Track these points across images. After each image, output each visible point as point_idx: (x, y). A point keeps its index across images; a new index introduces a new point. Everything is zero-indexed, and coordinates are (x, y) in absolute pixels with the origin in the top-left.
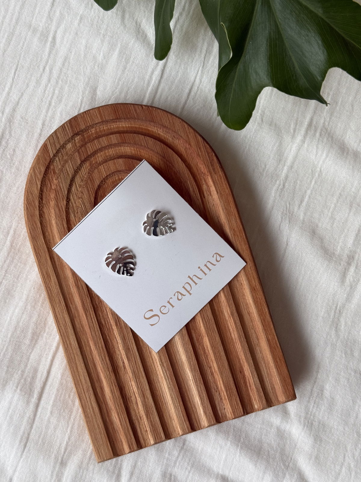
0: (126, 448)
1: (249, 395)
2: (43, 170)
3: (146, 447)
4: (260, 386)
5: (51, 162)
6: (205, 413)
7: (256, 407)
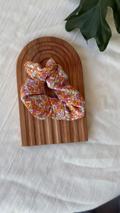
0: (32, 144)
1: (73, 137)
2: (25, 52)
3: (38, 145)
4: (77, 135)
5: (28, 50)
6: (59, 139)
7: (75, 141)
